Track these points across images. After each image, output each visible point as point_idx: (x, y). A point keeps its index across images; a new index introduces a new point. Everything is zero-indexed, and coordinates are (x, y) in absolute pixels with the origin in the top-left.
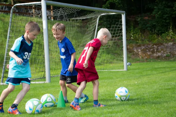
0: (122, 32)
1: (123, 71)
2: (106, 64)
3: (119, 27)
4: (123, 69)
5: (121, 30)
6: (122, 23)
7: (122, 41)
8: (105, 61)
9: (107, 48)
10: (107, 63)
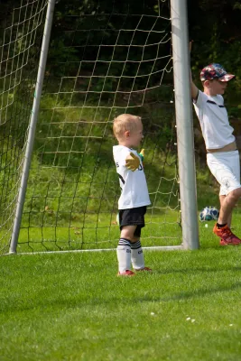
0: (171, 64)
1: (176, 254)
2: (94, 217)
3: (155, 38)
4: (180, 243)
5: (168, 49)
6: (169, 16)
7: (173, 107)
8: (91, 204)
9: (98, 140)
10: (97, 212)
